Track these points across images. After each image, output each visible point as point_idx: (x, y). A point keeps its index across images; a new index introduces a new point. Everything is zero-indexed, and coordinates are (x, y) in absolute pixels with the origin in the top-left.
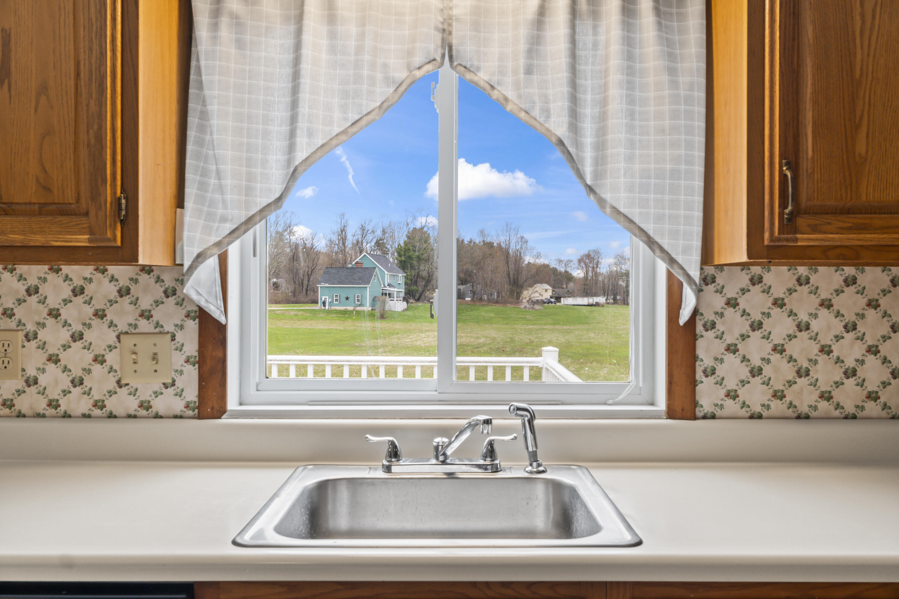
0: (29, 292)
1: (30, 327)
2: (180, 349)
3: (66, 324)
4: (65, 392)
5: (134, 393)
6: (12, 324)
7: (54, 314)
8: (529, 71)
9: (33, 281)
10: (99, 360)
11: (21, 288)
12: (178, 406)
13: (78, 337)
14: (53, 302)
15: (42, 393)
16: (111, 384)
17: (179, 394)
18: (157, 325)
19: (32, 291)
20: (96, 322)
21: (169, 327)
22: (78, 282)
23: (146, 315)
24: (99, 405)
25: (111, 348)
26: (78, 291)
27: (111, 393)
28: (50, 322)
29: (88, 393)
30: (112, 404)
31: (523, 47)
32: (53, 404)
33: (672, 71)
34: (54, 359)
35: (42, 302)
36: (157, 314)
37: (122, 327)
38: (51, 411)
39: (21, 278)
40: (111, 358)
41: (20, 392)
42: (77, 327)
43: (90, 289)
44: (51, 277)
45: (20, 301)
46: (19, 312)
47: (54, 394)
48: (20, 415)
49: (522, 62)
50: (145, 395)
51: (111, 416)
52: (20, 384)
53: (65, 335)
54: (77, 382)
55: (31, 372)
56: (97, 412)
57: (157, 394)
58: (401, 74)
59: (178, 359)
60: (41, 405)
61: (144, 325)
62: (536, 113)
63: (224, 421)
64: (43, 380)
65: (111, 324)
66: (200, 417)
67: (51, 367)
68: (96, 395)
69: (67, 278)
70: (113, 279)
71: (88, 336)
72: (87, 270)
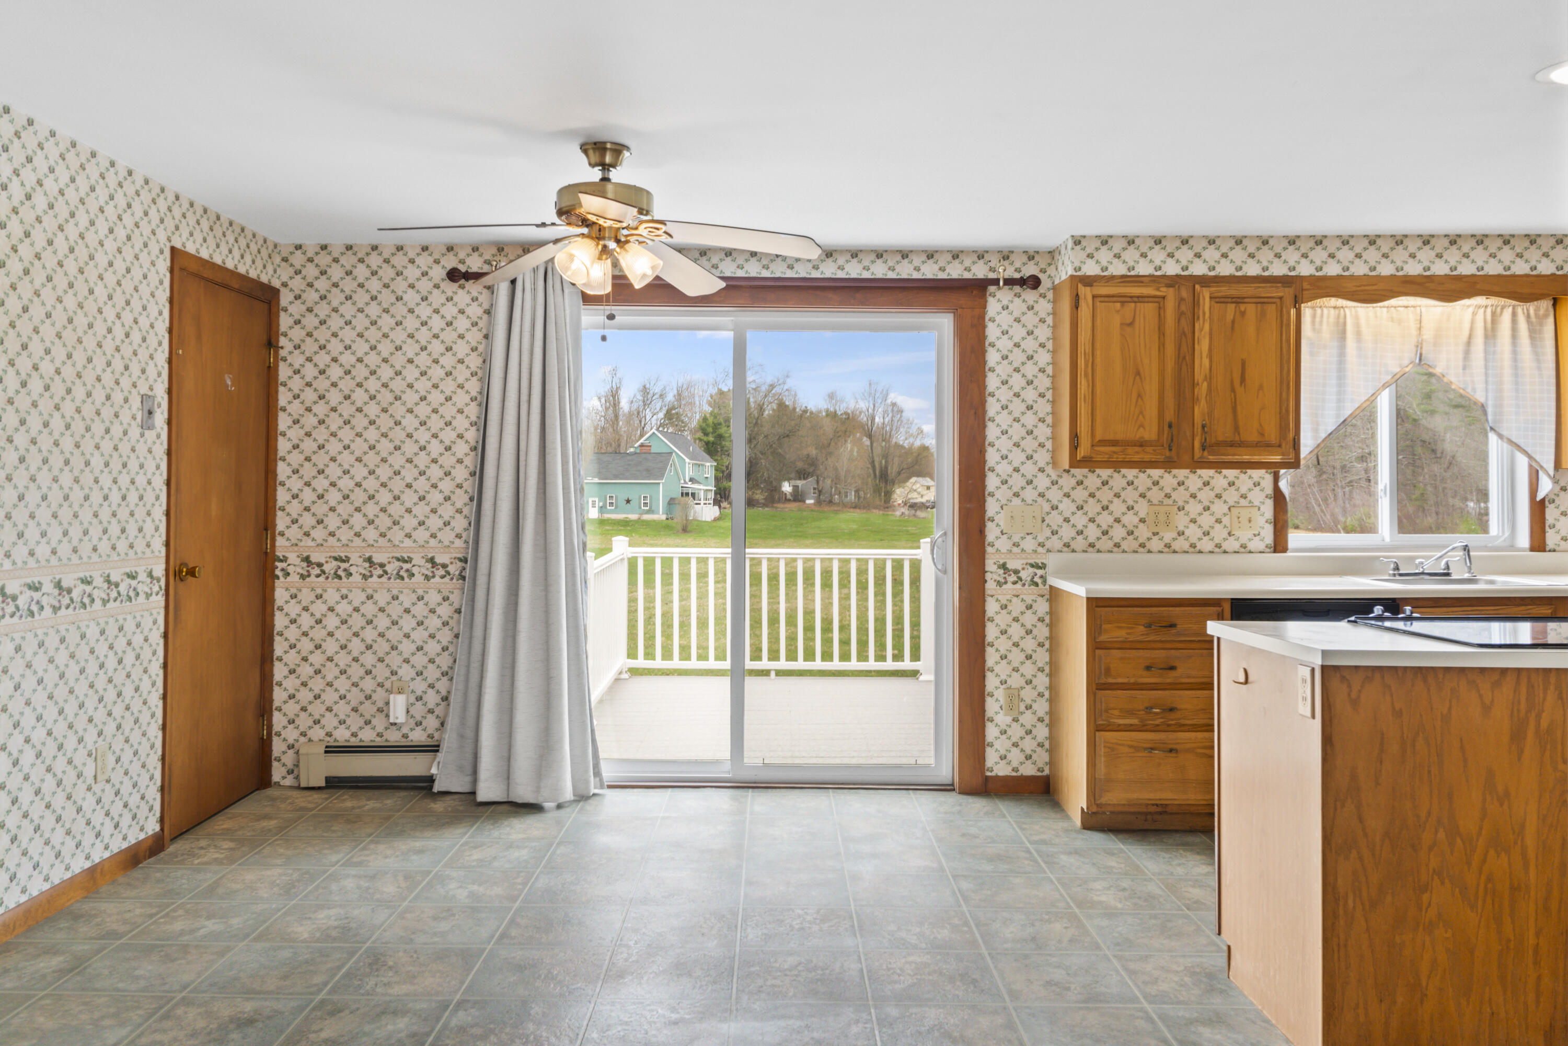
0: (1179, 484)
1: (1181, 503)
2: (1263, 515)
3: (1200, 502)
4: (1200, 539)
5: (1237, 539)
6: (1170, 502)
7: (1194, 496)
8: (1464, 368)
9: (1181, 478)
10: (1219, 521)
11: (1175, 482)
12: (1262, 546)
13: (1207, 509)
14: (1193, 489)
15: (1187, 539)
16: (1225, 535)
17: (1262, 540)
18: (1250, 502)
19: (1181, 484)
20: (1216, 500)
21: (1256, 503)
22: (1206, 479)
23: (1244, 496)
24: (1218, 546)
25: (1225, 515)
26: (1206, 484)
27: (1225, 539)
28: (1192, 500)
29: (1212, 539)
30: (1226, 546)
31: (1461, 356)
32: (1193, 546)
33: (1539, 369)
34: (1194, 521)
35: (1187, 489)
36: (1250, 496)
37: (1231, 503)
38: (1192, 550)
39: (1174, 476)
40: (1226, 520)
41: (1174, 539)
42: (1206, 503)
43: (1213, 483)
44: (1191, 476)
45: (1174, 489)
46: (1174, 495)
47: (1193, 540)
48: (1175, 552)
49: (1461, 364)
50: (1244, 540)
51: (1225, 552)
52: (1175, 535)
53: (1199, 508)
54: (1206, 534)
55: (1181, 528)
56: (1217, 550)
57: (1250, 540)
58: (1397, 369)
59: (1261, 521)
60: (1186, 546)
61: (1243, 502)
62: (1469, 390)
63: (1289, 554)
64: (1187, 532)
65: (1225, 502)
66: (1275, 551)
67: (1192, 525)
68: (1217, 541)
69: (1200, 477)
70: (1225, 477)
71: (1213, 508)
72: (1211, 472)
